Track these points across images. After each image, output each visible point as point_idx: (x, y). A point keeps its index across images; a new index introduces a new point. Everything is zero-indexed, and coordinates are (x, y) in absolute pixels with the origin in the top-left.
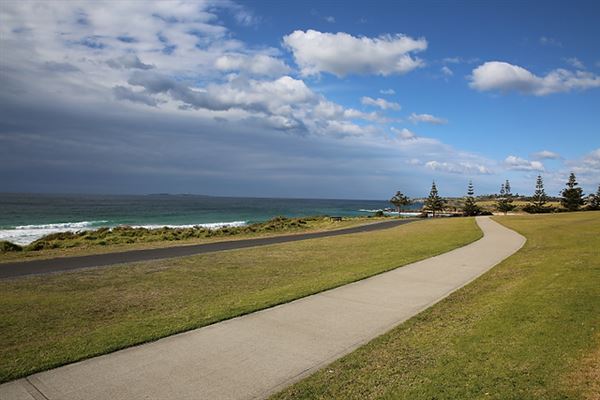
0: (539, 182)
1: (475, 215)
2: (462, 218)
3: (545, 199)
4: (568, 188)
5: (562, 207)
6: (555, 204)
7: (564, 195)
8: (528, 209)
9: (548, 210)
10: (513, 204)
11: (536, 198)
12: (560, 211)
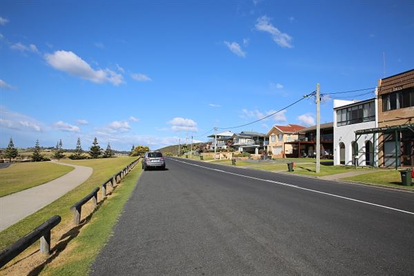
0: (79, 141)
1: (40, 161)
2: (31, 163)
3: (81, 151)
4: (93, 145)
5: (90, 156)
6: (87, 155)
7: (91, 149)
8: (72, 158)
9: (84, 158)
10: (64, 154)
11: (76, 151)
12: (89, 158)
